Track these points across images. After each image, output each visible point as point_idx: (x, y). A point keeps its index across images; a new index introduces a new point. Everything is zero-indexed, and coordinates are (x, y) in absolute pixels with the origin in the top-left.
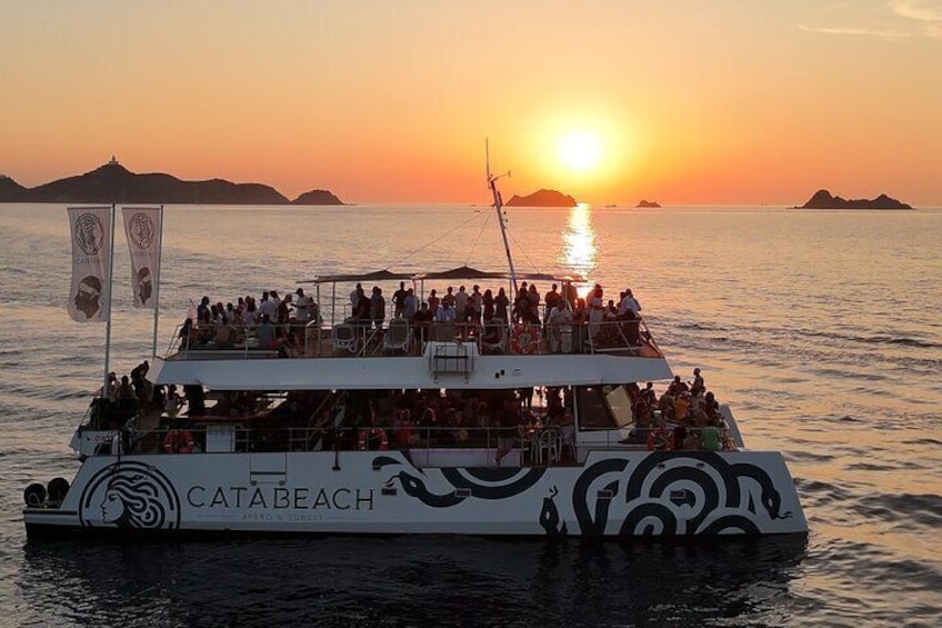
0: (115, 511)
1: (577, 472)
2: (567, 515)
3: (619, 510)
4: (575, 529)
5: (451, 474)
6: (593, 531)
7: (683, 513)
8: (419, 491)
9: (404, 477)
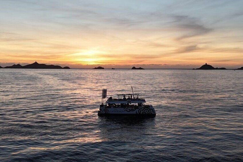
0: (105, 112)
1: (138, 109)
2: (138, 112)
3: (142, 112)
4: (138, 114)
5: (129, 109)
6: (140, 113)
7: (146, 112)
8: (127, 111)
9: (126, 110)
